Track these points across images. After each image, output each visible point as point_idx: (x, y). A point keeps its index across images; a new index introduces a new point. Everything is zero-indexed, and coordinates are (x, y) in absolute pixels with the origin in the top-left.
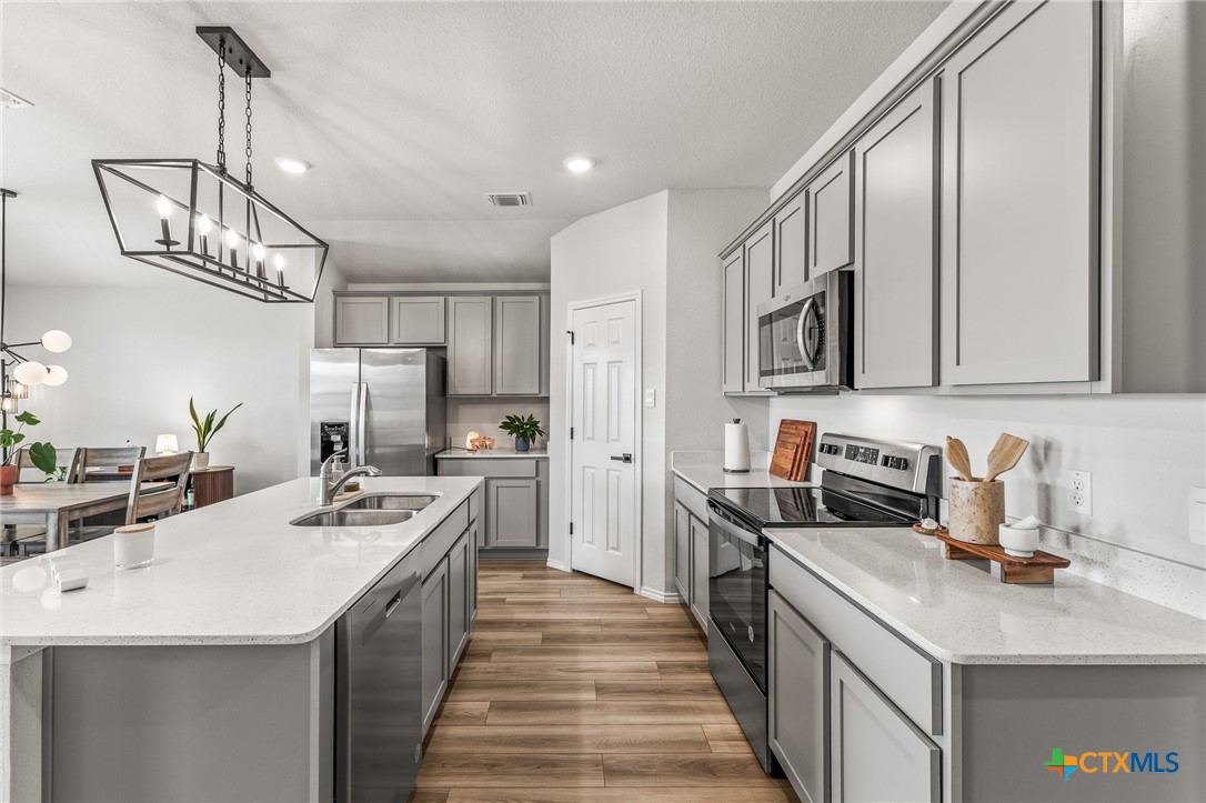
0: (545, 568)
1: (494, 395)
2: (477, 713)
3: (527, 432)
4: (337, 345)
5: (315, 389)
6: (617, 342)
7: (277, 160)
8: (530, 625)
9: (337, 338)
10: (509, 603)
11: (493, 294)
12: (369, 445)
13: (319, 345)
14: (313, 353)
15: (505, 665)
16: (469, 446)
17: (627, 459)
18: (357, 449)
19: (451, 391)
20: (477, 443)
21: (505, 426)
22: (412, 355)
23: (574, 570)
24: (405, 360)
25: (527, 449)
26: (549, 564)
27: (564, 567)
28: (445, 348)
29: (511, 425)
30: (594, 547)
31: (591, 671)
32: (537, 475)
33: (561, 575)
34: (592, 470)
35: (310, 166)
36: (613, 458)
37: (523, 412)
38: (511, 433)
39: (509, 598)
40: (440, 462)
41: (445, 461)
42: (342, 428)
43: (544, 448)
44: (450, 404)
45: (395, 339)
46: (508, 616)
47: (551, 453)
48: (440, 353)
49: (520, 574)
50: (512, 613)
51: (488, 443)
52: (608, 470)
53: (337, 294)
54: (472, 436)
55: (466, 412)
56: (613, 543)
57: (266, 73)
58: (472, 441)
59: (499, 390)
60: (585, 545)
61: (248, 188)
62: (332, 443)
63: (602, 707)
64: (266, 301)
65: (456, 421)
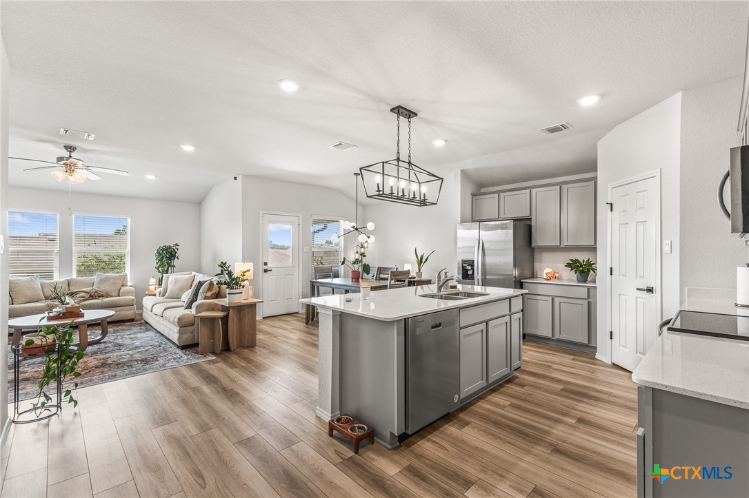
0: (594, 358)
1: (562, 246)
2: (502, 404)
3: (584, 271)
4: (473, 221)
5: (460, 244)
6: (643, 208)
7: (433, 142)
8: (559, 381)
9: (474, 218)
10: (553, 369)
11: (560, 184)
12: (484, 273)
13: (463, 221)
14: (459, 226)
15: (531, 393)
16: (545, 276)
17: (650, 290)
18: (478, 276)
19: (534, 244)
20: (550, 275)
21: (568, 265)
22: (506, 224)
23: (614, 364)
24: (502, 227)
25: (585, 281)
26: (597, 357)
27: (607, 361)
28: (531, 219)
29: (573, 265)
30: (627, 350)
31: (582, 411)
32: (589, 297)
33: (606, 365)
34: (626, 297)
35: (446, 141)
36: (637, 289)
37: (582, 257)
38: (571, 270)
39: (555, 366)
40: (524, 284)
41: (527, 284)
42: (471, 263)
43: (594, 281)
44: (536, 252)
45: (502, 216)
46: (548, 374)
47: (598, 284)
48: (527, 222)
49: (573, 357)
50: (552, 373)
51: (557, 275)
52: (636, 298)
53: (473, 195)
54: (547, 270)
55: (546, 257)
56: (640, 349)
57: (416, 115)
58: (546, 274)
59: (565, 243)
60: (621, 348)
61: (409, 163)
62: (468, 270)
63: (575, 427)
64: (420, 206)
65: (541, 262)
